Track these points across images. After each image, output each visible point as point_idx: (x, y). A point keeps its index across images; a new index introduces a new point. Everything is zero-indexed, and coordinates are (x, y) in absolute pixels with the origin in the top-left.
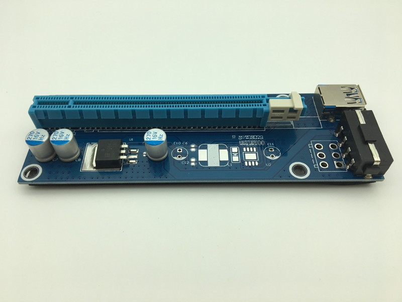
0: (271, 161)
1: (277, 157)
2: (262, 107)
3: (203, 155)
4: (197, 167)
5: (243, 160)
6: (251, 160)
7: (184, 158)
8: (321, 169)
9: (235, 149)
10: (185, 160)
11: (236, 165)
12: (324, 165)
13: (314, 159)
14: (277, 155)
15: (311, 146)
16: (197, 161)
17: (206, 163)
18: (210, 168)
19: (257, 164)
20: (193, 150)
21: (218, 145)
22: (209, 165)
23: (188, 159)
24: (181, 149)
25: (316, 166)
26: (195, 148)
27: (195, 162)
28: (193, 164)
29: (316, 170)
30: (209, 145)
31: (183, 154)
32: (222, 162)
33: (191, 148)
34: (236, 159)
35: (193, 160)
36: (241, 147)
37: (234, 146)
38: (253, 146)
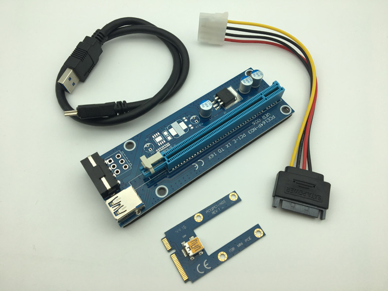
0: (147, 142)
1: (145, 147)
3: (183, 126)
4: (181, 118)
5: (162, 135)
6: (157, 137)
7: (191, 119)
8: (119, 153)
9: (169, 138)
10: (190, 118)
11: (164, 130)
12: (118, 156)
13: (125, 157)
14: (146, 148)
15: (130, 165)
16: (183, 121)
17: (179, 122)
18: (175, 121)
19: (153, 137)
20: (190, 126)
21: (180, 136)
22: (176, 122)
23: (189, 119)
25: (122, 153)
28: (184, 118)
29: (121, 151)
30: (184, 133)
31: (193, 120)
32: (171, 127)
34: (166, 133)
35: (186, 120)
36: (167, 141)
37: (171, 140)
38: (161, 146)
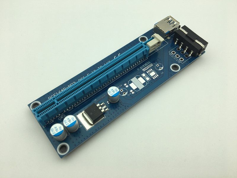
0: (162, 71)
1: (163, 68)
2: (145, 49)
3: (133, 86)
4: (136, 93)
5: (151, 78)
6: (154, 75)
7: (127, 93)
8: (182, 62)
9: (144, 75)
10: (128, 93)
11: (150, 81)
12: (181, 59)
13: (176, 59)
14: (162, 66)
15: (170, 54)
16: (134, 91)
17: (137, 89)
18: (141, 90)
19: (158, 76)
20: (127, 86)
21: (135, 77)
22: (140, 89)
24: (122, 89)
25: (179, 62)
26: (127, 85)
27: (133, 91)
28: (133, 93)
30: (132, 80)
31: (125, 91)
32: (144, 84)
33: (125, 86)
34: (148, 79)
35: (131, 91)
36: (145, 72)
37: (142, 73)
38: (149, 69)
